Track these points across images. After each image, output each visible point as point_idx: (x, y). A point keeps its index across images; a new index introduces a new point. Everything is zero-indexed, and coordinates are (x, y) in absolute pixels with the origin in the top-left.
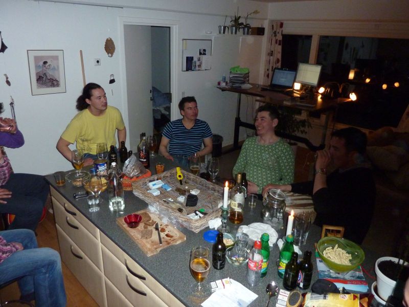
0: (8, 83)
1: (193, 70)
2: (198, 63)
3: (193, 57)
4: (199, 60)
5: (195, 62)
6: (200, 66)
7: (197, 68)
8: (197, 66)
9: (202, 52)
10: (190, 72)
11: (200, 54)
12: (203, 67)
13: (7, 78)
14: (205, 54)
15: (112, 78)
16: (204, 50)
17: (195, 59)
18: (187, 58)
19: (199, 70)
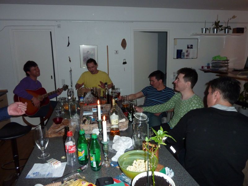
0: (70, 61)
1: (182, 58)
2: (186, 54)
3: (182, 50)
4: (187, 52)
5: (184, 53)
6: (187, 56)
7: (185, 57)
8: (185, 56)
9: (190, 46)
10: (179, 60)
11: (188, 48)
12: (191, 56)
13: (70, 59)
14: (192, 48)
15: (125, 61)
16: (192, 45)
17: (184, 51)
18: (178, 51)
19: (187, 58)
